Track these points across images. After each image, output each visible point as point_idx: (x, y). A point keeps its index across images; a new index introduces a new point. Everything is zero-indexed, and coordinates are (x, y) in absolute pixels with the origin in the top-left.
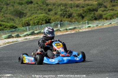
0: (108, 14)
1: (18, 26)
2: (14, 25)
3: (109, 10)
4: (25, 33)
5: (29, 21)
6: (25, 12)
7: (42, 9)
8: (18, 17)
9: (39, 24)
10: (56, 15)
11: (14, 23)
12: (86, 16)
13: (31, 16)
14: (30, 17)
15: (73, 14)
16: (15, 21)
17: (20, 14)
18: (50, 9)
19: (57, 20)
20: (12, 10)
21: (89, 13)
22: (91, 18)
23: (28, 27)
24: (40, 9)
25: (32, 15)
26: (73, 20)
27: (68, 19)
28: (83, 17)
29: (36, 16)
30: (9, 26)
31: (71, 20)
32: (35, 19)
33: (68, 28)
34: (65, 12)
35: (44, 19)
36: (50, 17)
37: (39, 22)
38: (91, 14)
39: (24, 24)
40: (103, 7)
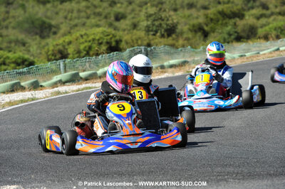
0: (271, 25)
1: (36, 60)
2: (26, 56)
3: (272, 14)
4: (56, 78)
5: (64, 46)
6: (53, 23)
7: (99, 14)
8: (38, 37)
9: (91, 53)
10: (135, 31)
11: (25, 52)
12: (214, 32)
13: (70, 33)
14: (67, 37)
15: (179, 27)
16: (29, 46)
17: (43, 29)
18: (119, 13)
19: (137, 43)
20: (21, 19)
21: (220, 22)
22: (226, 36)
23: (61, 63)
24: (94, 14)
25: (72, 31)
26: (181, 42)
27: (165, 39)
28: (206, 35)
29: (83, 33)
30: (14, 60)
31: (174, 42)
32: (82, 40)
33: (166, 64)
34: (157, 20)
35: (105, 41)
36: (119, 34)
37: (90, 48)
38: (226, 25)
39: (53, 55)
40: (258, 7)
